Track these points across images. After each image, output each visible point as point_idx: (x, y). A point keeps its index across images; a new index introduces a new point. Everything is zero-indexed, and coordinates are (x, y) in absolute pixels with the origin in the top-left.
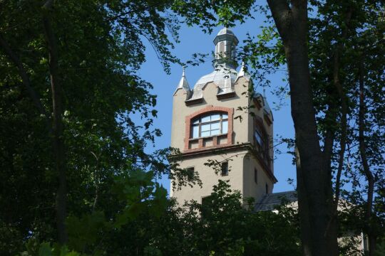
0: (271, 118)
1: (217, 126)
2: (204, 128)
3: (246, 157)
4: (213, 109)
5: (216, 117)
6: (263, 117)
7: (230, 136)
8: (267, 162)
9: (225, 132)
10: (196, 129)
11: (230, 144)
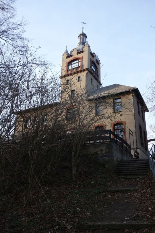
0: (99, 62)
1: (77, 64)
2: (73, 66)
3: (87, 73)
4: (76, 58)
5: (77, 61)
6: (95, 61)
7: (81, 67)
8: (97, 77)
9: (79, 65)
10: (70, 66)
11: (81, 70)
